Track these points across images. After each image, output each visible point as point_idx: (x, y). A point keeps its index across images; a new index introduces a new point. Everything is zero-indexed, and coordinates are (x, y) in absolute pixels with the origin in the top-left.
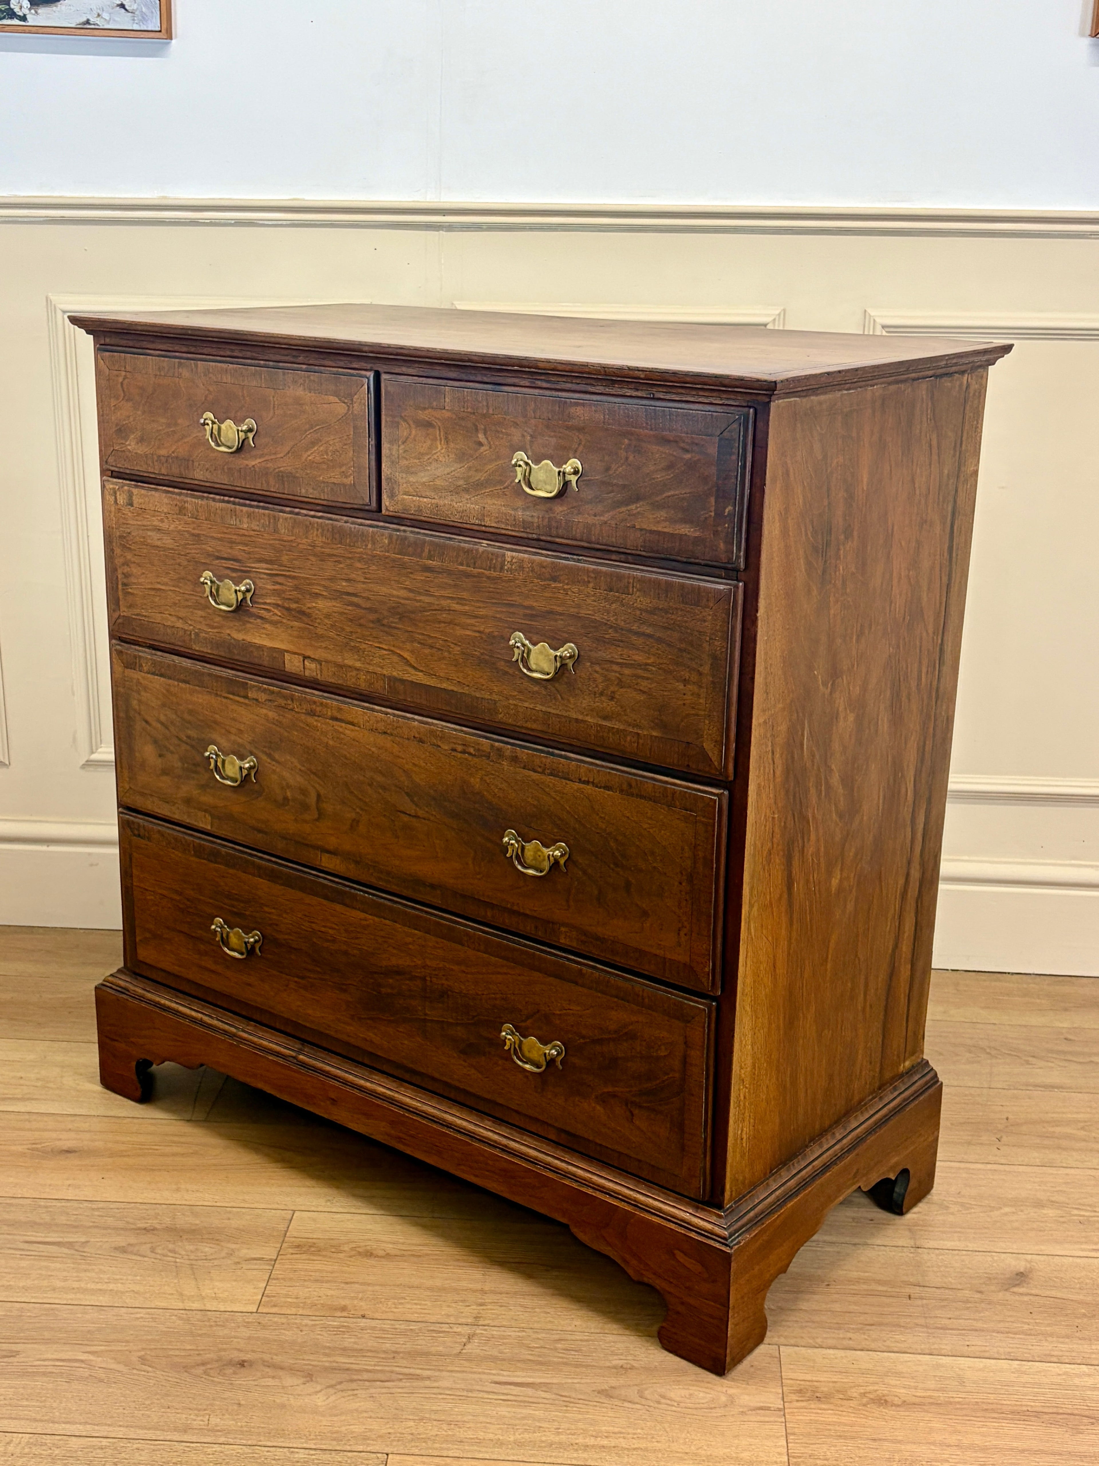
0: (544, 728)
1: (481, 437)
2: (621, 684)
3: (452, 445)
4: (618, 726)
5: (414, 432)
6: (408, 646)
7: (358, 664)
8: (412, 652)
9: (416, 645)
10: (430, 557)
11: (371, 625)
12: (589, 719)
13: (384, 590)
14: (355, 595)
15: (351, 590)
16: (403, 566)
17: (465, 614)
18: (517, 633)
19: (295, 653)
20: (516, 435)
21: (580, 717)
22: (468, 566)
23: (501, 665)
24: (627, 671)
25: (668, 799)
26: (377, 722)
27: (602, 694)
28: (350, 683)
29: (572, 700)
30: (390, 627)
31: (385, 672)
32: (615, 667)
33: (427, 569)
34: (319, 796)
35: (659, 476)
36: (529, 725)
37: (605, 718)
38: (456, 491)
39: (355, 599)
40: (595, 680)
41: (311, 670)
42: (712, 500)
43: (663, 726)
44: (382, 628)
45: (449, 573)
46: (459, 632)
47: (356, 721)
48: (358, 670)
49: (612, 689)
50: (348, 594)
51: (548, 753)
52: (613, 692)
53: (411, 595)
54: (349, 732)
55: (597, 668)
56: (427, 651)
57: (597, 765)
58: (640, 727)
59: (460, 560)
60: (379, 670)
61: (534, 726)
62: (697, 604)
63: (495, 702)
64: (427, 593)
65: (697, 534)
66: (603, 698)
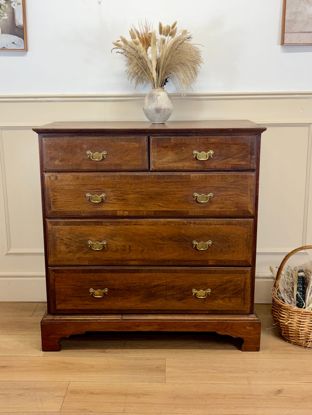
0: (203, 214)
1: (183, 148)
2: (225, 200)
3: (174, 151)
4: (225, 210)
5: (162, 149)
6: (160, 202)
7: (144, 209)
8: (162, 203)
9: (163, 201)
10: (167, 179)
11: (148, 199)
12: (217, 210)
13: (153, 189)
14: (142, 192)
15: (141, 191)
16: (159, 182)
17: (179, 191)
18: (195, 193)
19: (121, 210)
20: (194, 147)
21: (214, 210)
22: (179, 179)
23: (190, 202)
24: (227, 197)
25: (240, 224)
26: (150, 223)
27: (220, 203)
28: (141, 215)
29: (211, 206)
30: (155, 198)
31: (152, 210)
32: (224, 197)
33: (166, 182)
34: (130, 246)
35: (235, 152)
36: (199, 214)
37: (221, 209)
38: (176, 162)
39: (143, 193)
40: (218, 201)
41: (126, 213)
42: (249, 155)
43: (237, 207)
44: (152, 199)
45: (174, 182)
46: (177, 196)
47: (142, 224)
48: (143, 211)
49: (223, 201)
50: (140, 192)
51: (204, 220)
52: (224, 202)
53: (161, 189)
54: (140, 227)
55: (219, 197)
56: (167, 202)
57: (219, 220)
58: (231, 209)
59: (177, 178)
60: (150, 210)
61: (201, 214)
62: (246, 178)
63: (188, 211)
64: (167, 188)
65: (245, 163)
66: (221, 204)
